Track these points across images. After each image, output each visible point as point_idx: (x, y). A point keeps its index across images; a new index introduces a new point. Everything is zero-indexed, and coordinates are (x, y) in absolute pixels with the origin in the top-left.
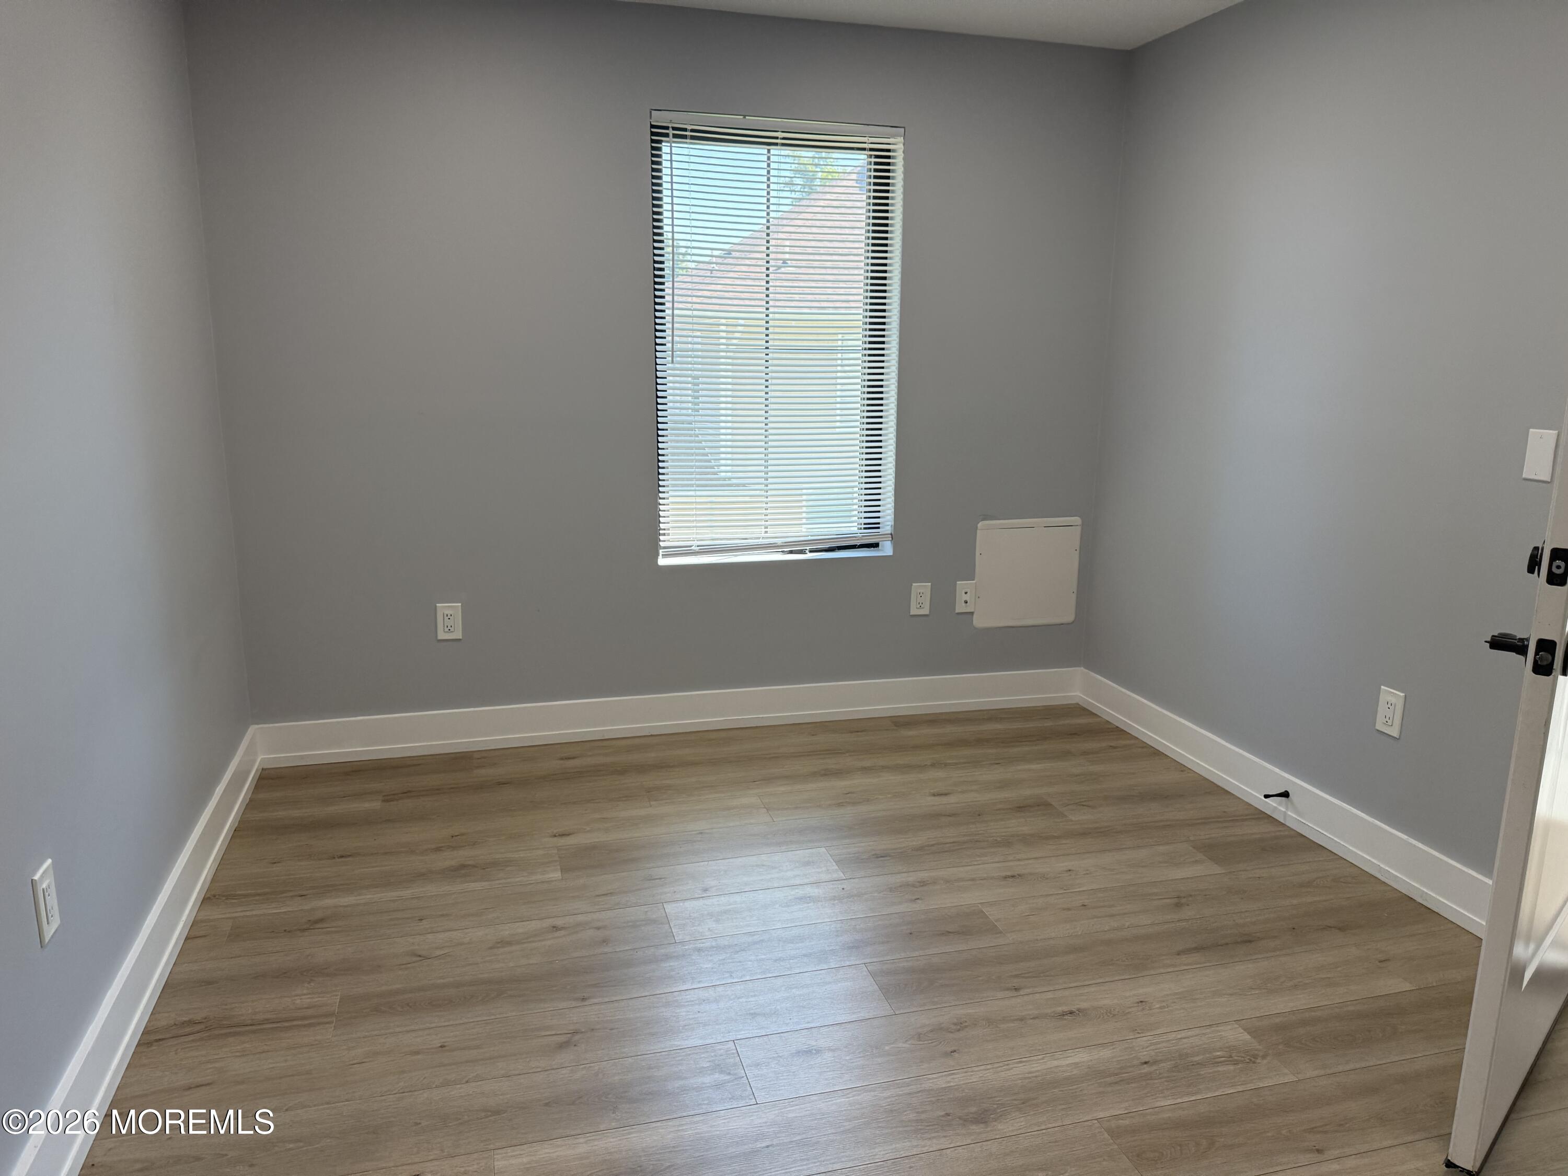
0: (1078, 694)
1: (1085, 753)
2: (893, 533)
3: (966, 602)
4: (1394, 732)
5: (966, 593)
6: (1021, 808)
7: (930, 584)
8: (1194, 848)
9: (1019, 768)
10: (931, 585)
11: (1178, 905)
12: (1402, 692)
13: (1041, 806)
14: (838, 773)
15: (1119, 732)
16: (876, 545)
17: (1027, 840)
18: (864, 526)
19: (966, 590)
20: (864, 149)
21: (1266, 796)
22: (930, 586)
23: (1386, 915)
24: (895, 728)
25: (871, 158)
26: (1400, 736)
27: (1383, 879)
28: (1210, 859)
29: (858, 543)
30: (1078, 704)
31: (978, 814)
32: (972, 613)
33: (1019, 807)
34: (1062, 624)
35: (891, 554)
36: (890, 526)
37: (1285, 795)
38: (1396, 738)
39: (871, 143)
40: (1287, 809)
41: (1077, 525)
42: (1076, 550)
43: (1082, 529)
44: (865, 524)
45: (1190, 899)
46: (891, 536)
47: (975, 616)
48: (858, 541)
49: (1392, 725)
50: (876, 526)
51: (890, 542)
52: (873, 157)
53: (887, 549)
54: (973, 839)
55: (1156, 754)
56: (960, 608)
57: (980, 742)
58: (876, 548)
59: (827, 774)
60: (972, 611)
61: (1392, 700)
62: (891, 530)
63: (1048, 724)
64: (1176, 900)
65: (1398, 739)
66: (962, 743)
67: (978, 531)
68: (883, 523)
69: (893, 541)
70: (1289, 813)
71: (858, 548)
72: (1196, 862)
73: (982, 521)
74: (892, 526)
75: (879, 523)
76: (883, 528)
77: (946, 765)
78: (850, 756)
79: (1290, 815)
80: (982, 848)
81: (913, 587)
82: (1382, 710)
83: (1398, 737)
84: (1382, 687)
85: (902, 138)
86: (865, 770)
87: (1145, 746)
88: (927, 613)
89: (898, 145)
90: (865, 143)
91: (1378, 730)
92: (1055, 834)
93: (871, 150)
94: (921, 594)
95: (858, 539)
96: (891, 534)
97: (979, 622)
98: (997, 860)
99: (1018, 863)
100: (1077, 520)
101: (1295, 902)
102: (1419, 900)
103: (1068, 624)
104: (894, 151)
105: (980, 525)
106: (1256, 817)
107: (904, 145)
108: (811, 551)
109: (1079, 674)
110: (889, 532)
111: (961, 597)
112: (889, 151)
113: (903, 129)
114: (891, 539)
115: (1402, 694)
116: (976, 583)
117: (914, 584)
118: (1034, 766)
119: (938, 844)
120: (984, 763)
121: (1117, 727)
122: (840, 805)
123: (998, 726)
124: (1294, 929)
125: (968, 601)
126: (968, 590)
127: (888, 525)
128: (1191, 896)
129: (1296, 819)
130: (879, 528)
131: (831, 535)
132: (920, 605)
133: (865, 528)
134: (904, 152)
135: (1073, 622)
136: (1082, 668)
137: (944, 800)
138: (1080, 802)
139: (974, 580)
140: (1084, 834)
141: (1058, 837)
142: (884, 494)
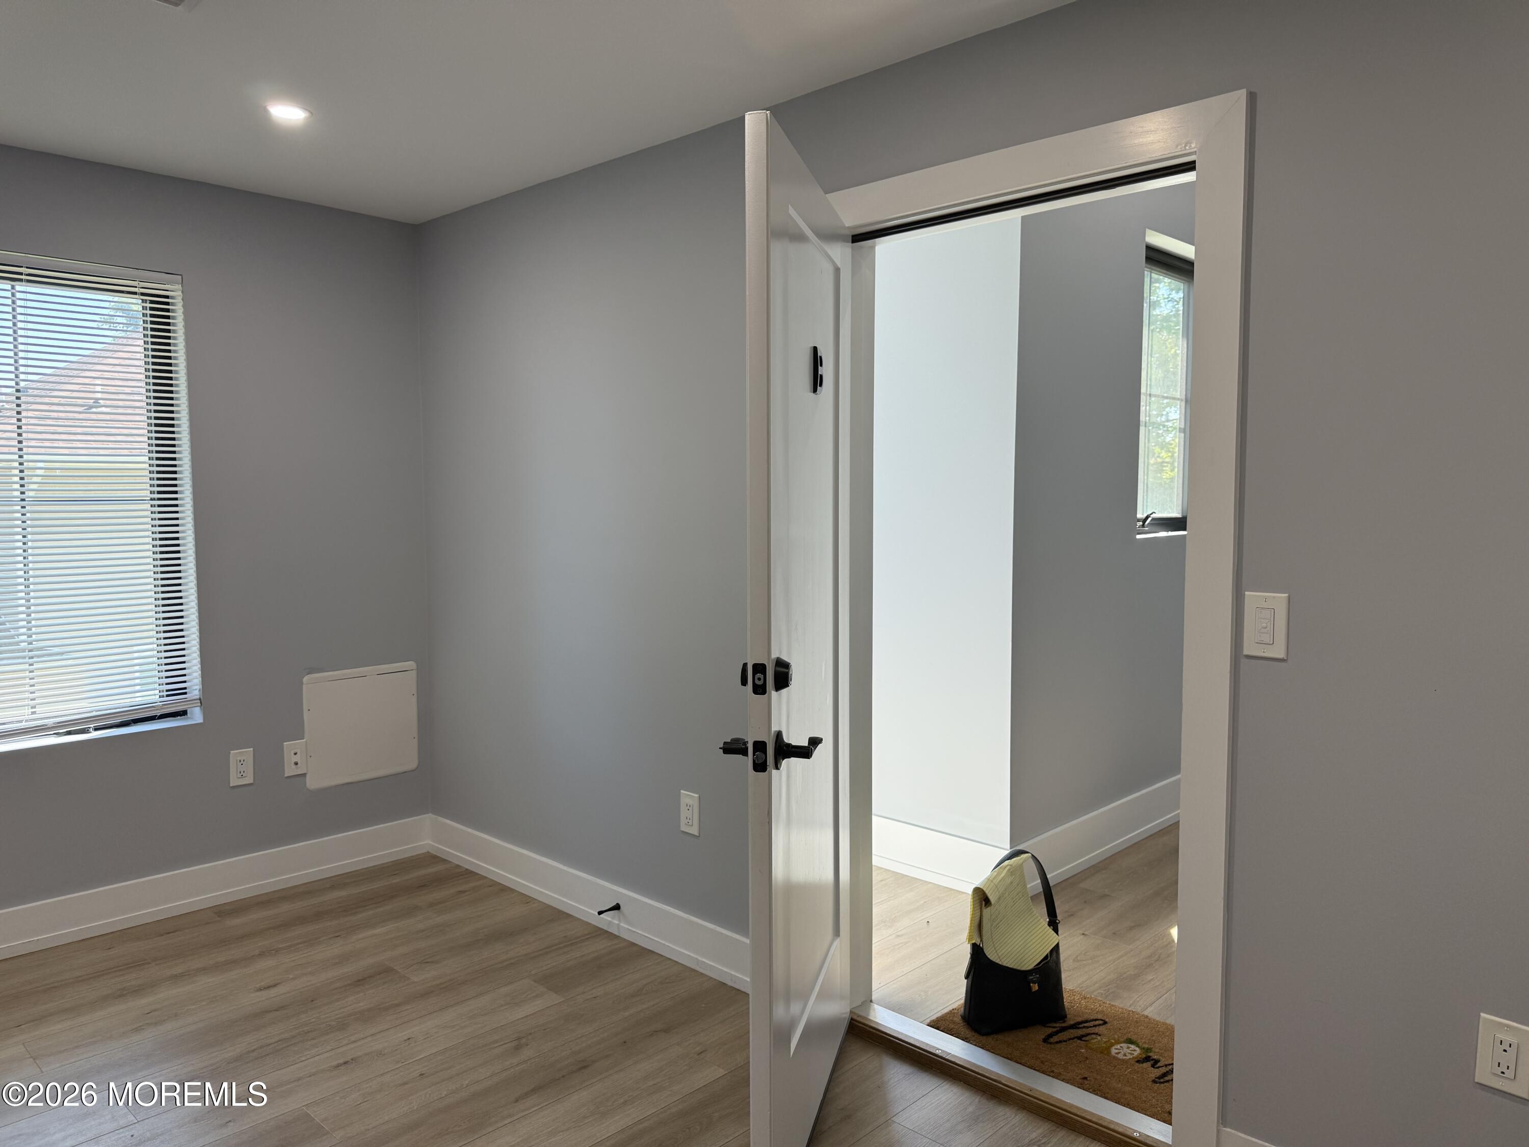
0: (429, 842)
1: (431, 905)
2: (201, 697)
3: (296, 764)
4: (694, 830)
5: (295, 754)
6: (360, 982)
7: (252, 749)
8: (535, 982)
9: (360, 936)
10: (254, 750)
11: (518, 1048)
12: (697, 794)
13: (384, 972)
14: (138, 991)
15: (468, 874)
16: (183, 713)
17: (367, 1016)
18: (165, 693)
19: (295, 751)
20: (135, 293)
21: (600, 913)
22: (252, 752)
23: (704, 1006)
24: (219, 919)
25: (146, 303)
26: (699, 834)
27: (701, 970)
28: (550, 990)
29: (159, 713)
30: (428, 852)
31: (310, 1000)
32: (304, 775)
33: (359, 981)
34: (406, 772)
35: (201, 721)
36: (197, 691)
37: (617, 907)
38: (696, 836)
39: (142, 288)
40: (620, 921)
41: (412, 670)
42: (413, 695)
43: (418, 673)
44: (167, 691)
45: (530, 1037)
46: (199, 701)
47: (308, 776)
48: (159, 711)
49: (692, 825)
50: (183, 692)
51: (199, 708)
52: (148, 302)
53: (196, 716)
54: (303, 1031)
55: (503, 890)
56: (290, 770)
57: (319, 915)
58: (183, 717)
59: (121, 995)
60: (305, 772)
61: (690, 802)
62: (200, 695)
63: (396, 880)
64: (516, 1043)
65: (698, 837)
66: (301, 920)
67: (304, 686)
68: (190, 687)
69: (202, 707)
70: (622, 924)
71: (158, 719)
72: (537, 996)
73: (308, 674)
74: (200, 690)
75: (185, 688)
76: (190, 693)
77: (277, 951)
78: (156, 965)
79: (623, 927)
80: (313, 1039)
81: (231, 755)
82: (684, 813)
83: (698, 835)
84: (682, 791)
85: (180, 285)
86: (176, 979)
87: (494, 884)
88: (251, 781)
89: (176, 293)
90: (136, 287)
91: (683, 832)
92: (396, 1002)
93: (143, 294)
94: (242, 762)
95: (157, 710)
96: (200, 699)
97: (312, 783)
98: (329, 1048)
99: (352, 1046)
100: (411, 664)
101: (627, 1014)
102: (730, 983)
103: (413, 771)
104: (173, 298)
105: (305, 679)
106: (594, 934)
107: (182, 292)
108: (96, 729)
109: (427, 820)
110: (198, 697)
111: (289, 758)
112: (167, 297)
113: (180, 277)
114: (200, 704)
115: (696, 795)
116: (306, 742)
117: (232, 752)
118: (378, 931)
119: (261, 1047)
120: (322, 939)
121: (467, 869)
122: (137, 1030)
123: (342, 893)
124: (625, 1042)
125: (299, 763)
126: (299, 751)
127: (196, 689)
128: (530, 1034)
129: (628, 929)
130: (185, 693)
131: (123, 708)
132: (242, 773)
133: (168, 696)
134: (183, 300)
135: (417, 767)
136: (430, 814)
137: (273, 992)
138: (425, 959)
139: (303, 739)
140: (426, 994)
141: (398, 1005)
142: (189, 655)
